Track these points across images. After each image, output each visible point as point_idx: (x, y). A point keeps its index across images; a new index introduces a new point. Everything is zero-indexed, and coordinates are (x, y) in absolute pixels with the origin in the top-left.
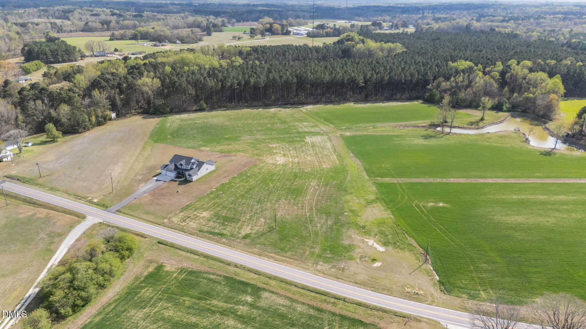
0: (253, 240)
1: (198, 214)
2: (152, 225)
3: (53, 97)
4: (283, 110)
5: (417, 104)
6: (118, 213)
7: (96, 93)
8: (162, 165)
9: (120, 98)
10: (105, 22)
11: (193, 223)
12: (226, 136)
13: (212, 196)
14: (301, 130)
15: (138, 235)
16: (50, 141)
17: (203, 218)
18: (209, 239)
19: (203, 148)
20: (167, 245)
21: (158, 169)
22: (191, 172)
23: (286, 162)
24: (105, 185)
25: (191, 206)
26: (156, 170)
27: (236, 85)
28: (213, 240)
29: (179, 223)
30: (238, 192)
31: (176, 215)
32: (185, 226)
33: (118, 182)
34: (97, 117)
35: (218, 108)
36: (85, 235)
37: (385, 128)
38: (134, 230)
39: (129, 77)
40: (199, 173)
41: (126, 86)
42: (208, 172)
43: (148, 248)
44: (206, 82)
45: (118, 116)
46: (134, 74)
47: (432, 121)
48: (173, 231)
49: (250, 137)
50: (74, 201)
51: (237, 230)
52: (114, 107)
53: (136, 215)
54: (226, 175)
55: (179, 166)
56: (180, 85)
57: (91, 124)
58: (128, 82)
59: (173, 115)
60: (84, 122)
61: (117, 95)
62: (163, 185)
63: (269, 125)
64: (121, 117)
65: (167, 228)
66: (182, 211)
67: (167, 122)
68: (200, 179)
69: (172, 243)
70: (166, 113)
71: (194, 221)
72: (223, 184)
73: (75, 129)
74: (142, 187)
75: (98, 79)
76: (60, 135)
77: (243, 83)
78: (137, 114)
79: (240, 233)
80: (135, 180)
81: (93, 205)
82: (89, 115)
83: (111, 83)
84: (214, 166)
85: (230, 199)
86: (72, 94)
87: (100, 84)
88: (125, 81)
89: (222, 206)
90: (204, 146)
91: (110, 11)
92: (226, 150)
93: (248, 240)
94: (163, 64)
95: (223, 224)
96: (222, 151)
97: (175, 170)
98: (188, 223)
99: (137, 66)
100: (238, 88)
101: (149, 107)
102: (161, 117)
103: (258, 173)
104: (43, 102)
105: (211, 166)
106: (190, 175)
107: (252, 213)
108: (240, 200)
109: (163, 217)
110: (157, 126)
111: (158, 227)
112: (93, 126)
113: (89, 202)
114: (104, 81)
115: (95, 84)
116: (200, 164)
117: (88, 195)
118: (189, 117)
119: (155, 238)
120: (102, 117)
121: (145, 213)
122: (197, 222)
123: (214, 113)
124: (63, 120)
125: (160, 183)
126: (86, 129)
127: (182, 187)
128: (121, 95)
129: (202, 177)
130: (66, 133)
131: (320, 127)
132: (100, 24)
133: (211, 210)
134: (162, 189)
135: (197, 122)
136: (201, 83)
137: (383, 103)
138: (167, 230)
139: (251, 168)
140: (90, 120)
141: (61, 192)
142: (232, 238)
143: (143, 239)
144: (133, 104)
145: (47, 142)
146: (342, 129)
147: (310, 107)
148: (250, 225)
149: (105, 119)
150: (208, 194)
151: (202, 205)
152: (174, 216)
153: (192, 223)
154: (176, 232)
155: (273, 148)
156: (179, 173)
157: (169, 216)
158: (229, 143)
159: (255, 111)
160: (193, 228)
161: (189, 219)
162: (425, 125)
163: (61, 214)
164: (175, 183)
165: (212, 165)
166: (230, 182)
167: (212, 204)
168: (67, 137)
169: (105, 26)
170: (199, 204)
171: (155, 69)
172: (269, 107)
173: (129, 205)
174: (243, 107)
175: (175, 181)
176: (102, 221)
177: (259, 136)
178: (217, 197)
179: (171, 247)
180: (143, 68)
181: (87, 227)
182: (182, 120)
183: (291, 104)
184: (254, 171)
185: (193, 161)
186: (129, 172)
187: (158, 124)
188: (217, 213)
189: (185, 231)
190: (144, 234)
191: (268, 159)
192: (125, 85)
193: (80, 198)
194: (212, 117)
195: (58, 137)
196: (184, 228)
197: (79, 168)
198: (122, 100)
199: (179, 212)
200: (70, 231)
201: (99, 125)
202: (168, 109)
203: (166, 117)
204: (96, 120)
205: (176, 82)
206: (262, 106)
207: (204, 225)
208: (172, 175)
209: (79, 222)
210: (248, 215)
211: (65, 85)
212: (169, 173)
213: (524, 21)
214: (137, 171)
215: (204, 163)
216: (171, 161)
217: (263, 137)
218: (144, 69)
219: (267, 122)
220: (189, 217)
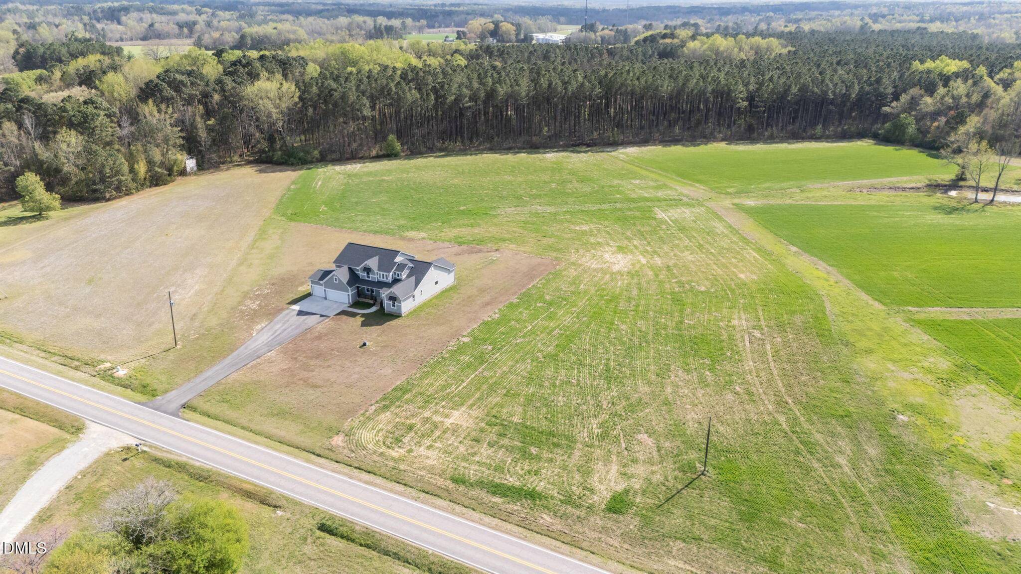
0: (647, 522)
1: (437, 418)
2: (296, 457)
3: (46, 116)
4: (574, 155)
5: (865, 146)
6: (188, 414)
7: (149, 110)
8: (311, 273)
9: (207, 126)
10: (187, 23)
11: (429, 447)
12: (462, 208)
13: (465, 358)
14: (633, 196)
15: (249, 495)
16: (30, 217)
17: (455, 430)
18: (492, 512)
19: (412, 234)
20: (353, 541)
21: (302, 284)
22: (396, 290)
23: (633, 265)
24: (156, 326)
25: (410, 390)
26: (298, 286)
27: (467, 99)
28: (506, 517)
29: (383, 449)
30: (535, 346)
31: (369, 419)
32: (401, 460)
33: (193, 317)
34: (150, 163)
35: (427, 153)
36: (72, 496)
37: (829, 191)
38: (235, 478)
39: (228, 81)
40: (417, 292)
41: (221, 101)
42: (438, 289)
43: (286, 554)
44: (400, 92)
45: (202, 167)
46: (238, 76)
47: (929, 177)
48: (366, 482)
49: (518, 209)
50: (58, 373)
51: (577, 476)
52: (191, 145)
53: (244, 422)
54: (487, 298)
55: (362, 275)
56: (344, 97)
57: (134, 180)
58: (223, 90)
59: (326, 165)
60: (118, 173)
61: (198, 119)
62: (320, 327)
63: (554, 185)
64: (208, 169)
65: (347, 470)
66: (386, 408)
67: (314, 179)
68: (420, 308)
69: (368, 533)
70: (312, 162)
71: (427, 442)
72: (485, 323)
73: (95, 191)
74: (259, 332)
75: (156, 81)
76: (57, 203)
77: (482, 94)
78: (246, 164)
79: (592, 491)
80: (242, 311)
81: (113, 387)
82: (131, 159)
83: (187, 91)
84: (452, 274)
85: (520, 367)
86: (90, 109)
87: (160, 91)
88: (217, 88)
89: (504, 391)
90: (413, 228)
91: (196, 10)
92: (469, 237)
93: (628, 517)
94: (301, 62)
95: (525, 455)
96: (460, 240)
97: (350, 283)
98: (410, 451)
99: (244, 62)
100: (470, 107)
101: (272, 148)
102: (300, 169)
103: (573, 293)
104: (20, 125)
105: (445, 274)
106: (393, 299)
107: (604, 417)
108: (550, 372)
109: (330, 429)
110: (292, 187)
111: (313, 463)
112: (142, 185)
113: (103, 378)
114: (169, 86)
115: (148, 91)
116: (419, 269)
117: (102, 357)
118: (365, 169)
119: (310, 507)
120: (162, 164)
121: (273, 415)
122: (438, 445)
123: (420, 161)
124: (65, 169)
125: (312, 320)
126: (122, 191)
127: (375, 330)
128: (209, 120)
129: (425, 304)
130: (71, 199)
131: (676, 190)
132: (176, 27)
133: (473, 405)
134: (319, 338)
135: (386, 178)
136: (389, 94)
137: (789, 143)
138: (345, 474)
139: (548, 281)
140: (132, 170)
141: (25, 348)
142: (570, 509)
143: (266, 511)
144: (236, 140)
145: (22, 219)
146: (729, 194)
147: (632, 151)
148: (614, 458)
149: (170, 171)
150: (452, 353)
151: (444, 388)
152: (363, 424)
153: (422, 450)
154: (375, 485)
155: (584, 233)
156: (360, 293)
157: (347, 425)
158: (472, 221)
159: (510, 158)
160: (431, 470)
161: (412, 434)
162: (919, 185)
163: (10, 416)
164: (352, 319)
165: (448, 271)
166: (504, 320)
167: (471, 382)
168: (75, 209)
169: (185, 30)
170: (434, 383)
171: (284, 70)
172: (541, 151)
173: (221, 388)
174: (480, 151)
175: (354, 315)
176: (132, 442)
177: (539, 207)
178: (481, 359)
179: (367, 546)
180: (258, 64)
181: (83, 465)
182: (349, 176)
183: (588, 145)
184: (558, 289)
185: (399, 259)
186: (223, 291)
187: (293, 183)
188: (494, 412)
189: (408, 479)
190: (271, 492)
191: (584, 260)
192: (217, 97)
193: (77, 363)
194: (418, 168)
195: (49, 208)
196: (402, 467)
197: (90, 282)
198: (210, 129)
199: (377, 412)
200: (24, 479)
201: (157, 185)
202: (316, 153)
203: (310, 169)
204: (149, 170)
205: (335, 90)
206: (524, 149)
207: (465, 459)
208: (343, 298)
209: (59, 446)
210: (594, 422)
211: (80, 93)
212: (333, 294)
213: (960, 22)
214: (246, 288)
215: (429, 265)
216: (339, 262)
217: (549, 209)
218: (260, 67)
219: (547, 178)
220: (411, 428)
